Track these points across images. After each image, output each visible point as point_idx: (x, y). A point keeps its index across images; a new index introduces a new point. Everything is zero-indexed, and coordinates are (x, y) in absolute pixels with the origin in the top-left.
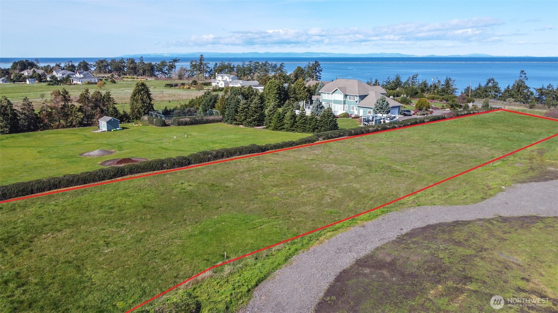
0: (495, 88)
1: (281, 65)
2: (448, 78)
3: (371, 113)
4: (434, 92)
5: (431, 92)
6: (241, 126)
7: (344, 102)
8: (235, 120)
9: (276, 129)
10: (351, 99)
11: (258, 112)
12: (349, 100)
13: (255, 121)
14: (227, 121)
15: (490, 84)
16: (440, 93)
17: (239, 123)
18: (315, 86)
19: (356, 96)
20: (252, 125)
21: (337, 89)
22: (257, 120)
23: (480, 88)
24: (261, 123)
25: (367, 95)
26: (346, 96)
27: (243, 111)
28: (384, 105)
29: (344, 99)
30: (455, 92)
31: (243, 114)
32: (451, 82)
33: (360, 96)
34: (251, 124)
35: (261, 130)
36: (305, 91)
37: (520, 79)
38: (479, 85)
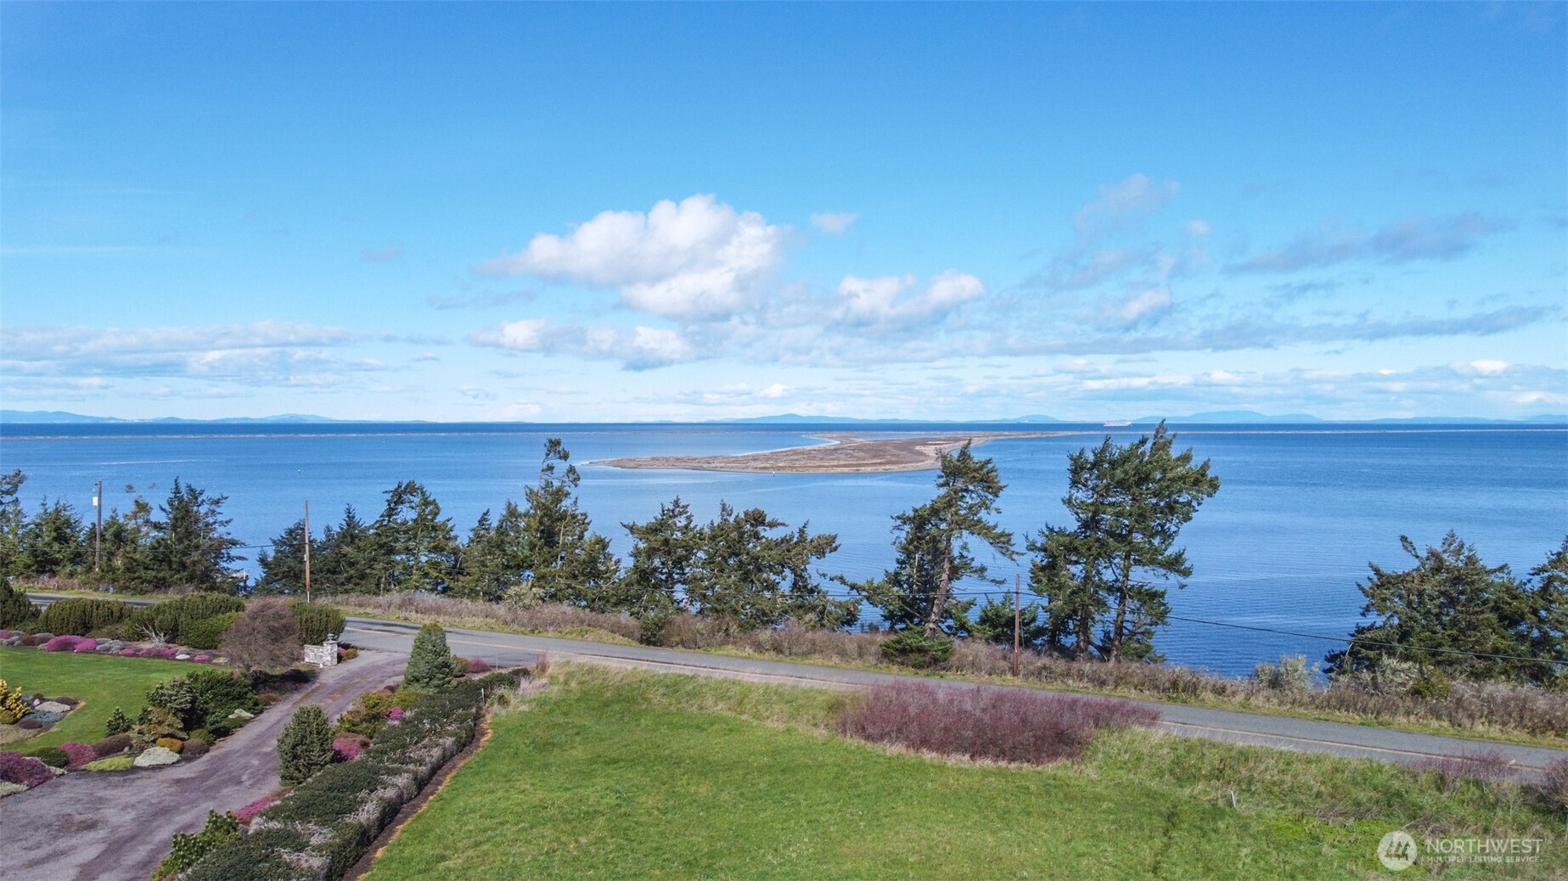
0: (429, 526)
2: (183, 490)
4: (113, 570)
5: (90, 569)
15: (407, 514)
16: (142, 573)
23: (351, 532)
30: (230, 558)
32: (203, 509)
37: (549, 484)
38: (345, 516)
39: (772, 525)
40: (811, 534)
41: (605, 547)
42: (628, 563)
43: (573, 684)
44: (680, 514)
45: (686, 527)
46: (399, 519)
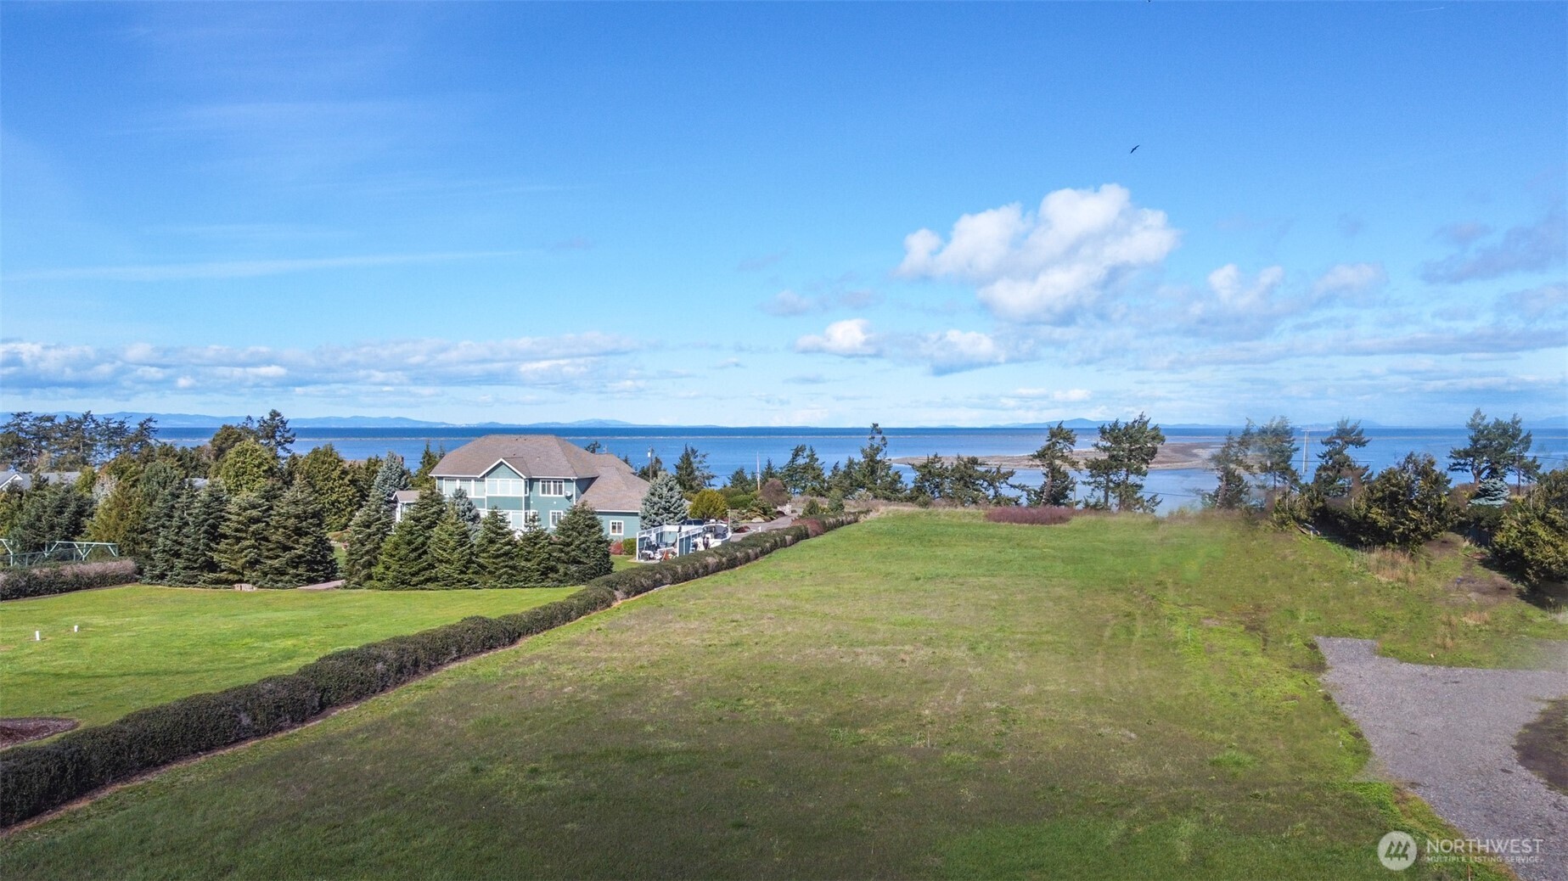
0: (811, 468)
1: (141, 425)
2: (689, 450)
3: (620, 528)
6: (246, 587)
7: (527, 499)
8: (212, 566)
9: (403, 583)
10: (549, 492)
11: (307, 534)
12: (541, 495)
13: (296, 567)
14: (162, 576)
15: (801, 461)
17: (231, 577)
18: (367, 469)
19: (567, 481)
20: (291, 582)
21: (501, 463)
22: (308, 562)
23: (771, 471)
24: (317, 571)
25: (593, 480)
26: (530, 482)
27: (246, 532)
28: (674, 500)
29: (526, 493)
30: (710, 485)
31: (247, 543)
32: (697, 460)
33: (578, 481)
34: (287, 578)
35: (331, 592)
36: (346, 481)
37: (872, 445)
38: (767, 463)
39: (980, 464)
40: (1003, 471)
41: (900, 477)
42: (911, 485)
43: (890, 515)
44: (938, 462)
45: (941, 468)
46: (798, 463)
